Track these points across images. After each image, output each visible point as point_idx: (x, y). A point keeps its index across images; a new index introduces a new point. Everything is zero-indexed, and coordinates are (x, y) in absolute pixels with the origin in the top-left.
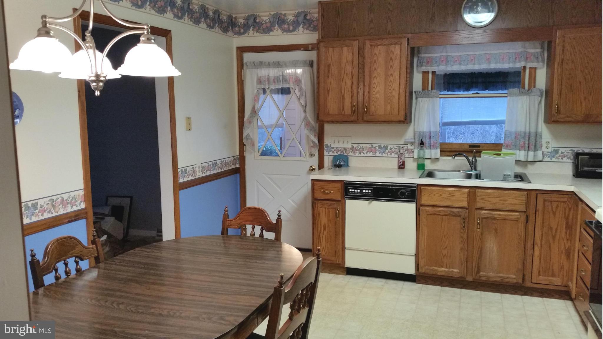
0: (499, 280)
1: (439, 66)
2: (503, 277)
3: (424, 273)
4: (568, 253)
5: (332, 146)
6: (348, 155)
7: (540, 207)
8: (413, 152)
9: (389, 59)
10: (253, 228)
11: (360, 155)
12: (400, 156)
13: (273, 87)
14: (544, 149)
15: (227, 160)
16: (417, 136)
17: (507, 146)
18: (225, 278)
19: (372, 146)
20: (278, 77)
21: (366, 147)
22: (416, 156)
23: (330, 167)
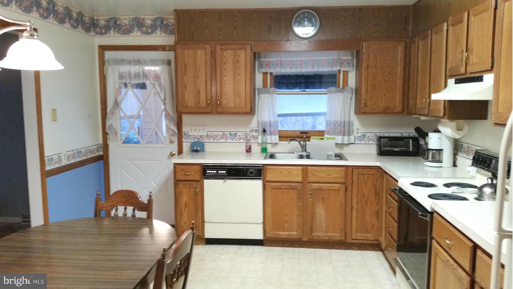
0: (327, 238)
1: (275, 68)
2: (331, 236)
3: (269, 237)
4: (378, 214)
5: (190, 134)
6: (204, 142)
7: (355, 179)
8: (258, 138)
9: (236, 62)
10: (125, 209)
11: (214, 141)
12: (247, 141)
13: (134, 82)
14: (355, 134)
15: (90, 148)
16: (260, 125)
17: (328, 132)
18: (105, 255)
19: (224, 134)
20: (138, 73)
21: (219, 135)
22: (260, 141)
23: (189, 152)
